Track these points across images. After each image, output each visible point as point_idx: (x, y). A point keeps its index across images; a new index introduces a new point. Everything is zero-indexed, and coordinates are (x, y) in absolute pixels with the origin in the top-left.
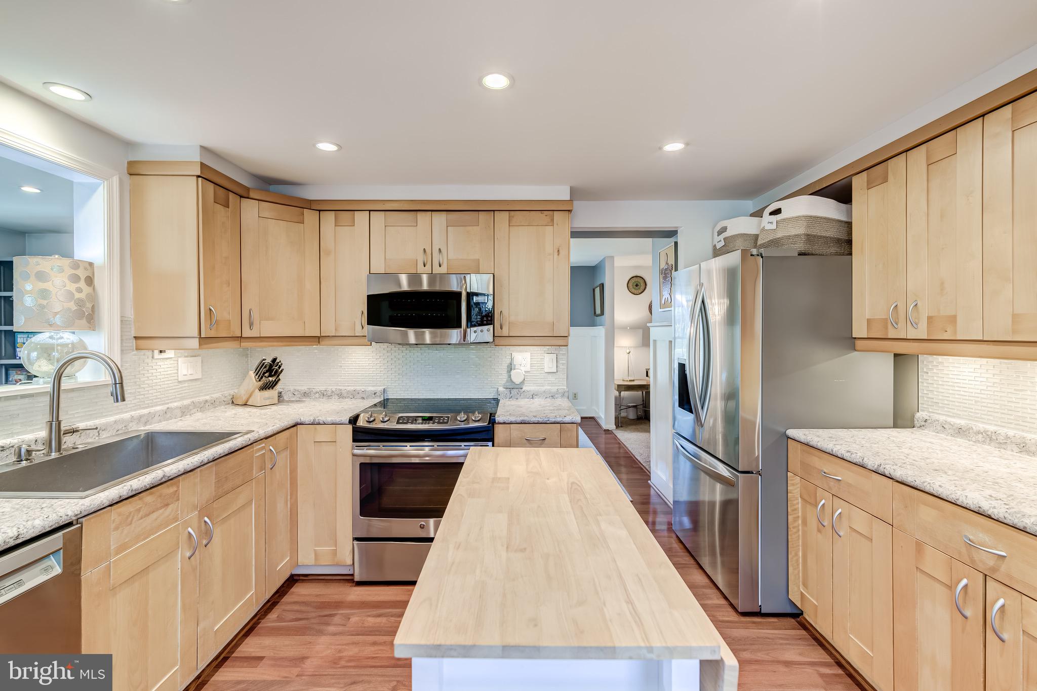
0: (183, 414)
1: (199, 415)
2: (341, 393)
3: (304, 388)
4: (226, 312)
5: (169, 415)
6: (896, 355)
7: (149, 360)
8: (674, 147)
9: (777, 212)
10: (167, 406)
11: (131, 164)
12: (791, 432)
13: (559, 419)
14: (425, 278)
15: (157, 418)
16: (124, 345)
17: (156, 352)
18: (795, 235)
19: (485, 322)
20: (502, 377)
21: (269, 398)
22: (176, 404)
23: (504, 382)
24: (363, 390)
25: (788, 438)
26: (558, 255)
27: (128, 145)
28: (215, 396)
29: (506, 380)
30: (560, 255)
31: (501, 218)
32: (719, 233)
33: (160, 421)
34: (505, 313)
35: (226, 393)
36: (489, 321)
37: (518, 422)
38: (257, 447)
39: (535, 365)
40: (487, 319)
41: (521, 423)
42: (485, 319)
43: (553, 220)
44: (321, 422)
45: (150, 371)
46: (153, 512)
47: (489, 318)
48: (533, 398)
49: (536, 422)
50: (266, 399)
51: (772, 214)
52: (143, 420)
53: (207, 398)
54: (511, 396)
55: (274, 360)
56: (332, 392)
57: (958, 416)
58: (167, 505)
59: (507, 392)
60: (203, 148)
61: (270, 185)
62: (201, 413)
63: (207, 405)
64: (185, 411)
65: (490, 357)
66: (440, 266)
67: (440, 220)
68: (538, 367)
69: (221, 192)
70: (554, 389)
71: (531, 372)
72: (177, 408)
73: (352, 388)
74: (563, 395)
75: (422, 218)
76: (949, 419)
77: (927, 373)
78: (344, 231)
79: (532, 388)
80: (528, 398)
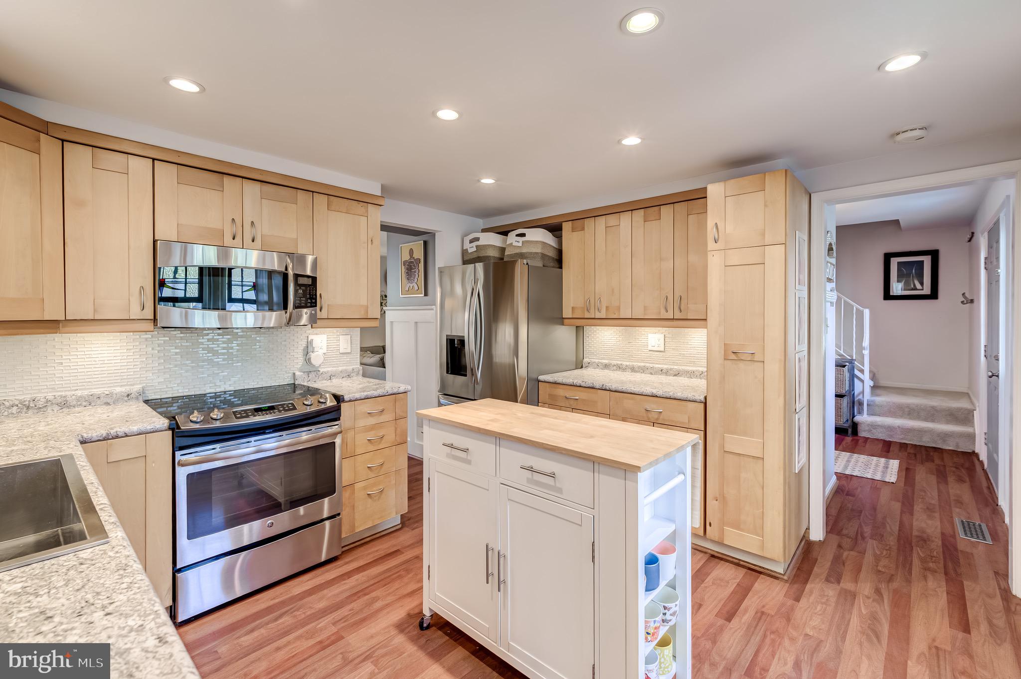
2: (66, 401)
6: (576, 327)
8: (488, 181)
9: (523, 235)
12: (541, 378)
18: (535, 253)
19: (309, 305)
20: (297, 361)
23: (300, 366)
24: (107, 393)
25: (539, 381)
26: (372, 244)
29: (301, 363)
31: (321, 201)
32: (471, 241)
34: (324, 295)
36: (313, 303)
37: (362, 398)
39: (331, 347)
40: (311, 301)
41: (364, 399)
42: (309, 301)
43: (367, 211)
44: (120, 434)
47: (314, 301)
48: (330, 379)
49: (377, 396)
51: (517, 235)
57: (604, 359)
59: (305, 375)
65: (285, 341)
66: (253, 241)
67: (252, 190)
68: (334, 349)
70: (350, 368)
71: (327, 354)
74: (358, 374)
75: (230, 183)
76: (600, 361)
77: (588, 337)
79: (329, 369)
80: (326, 380)
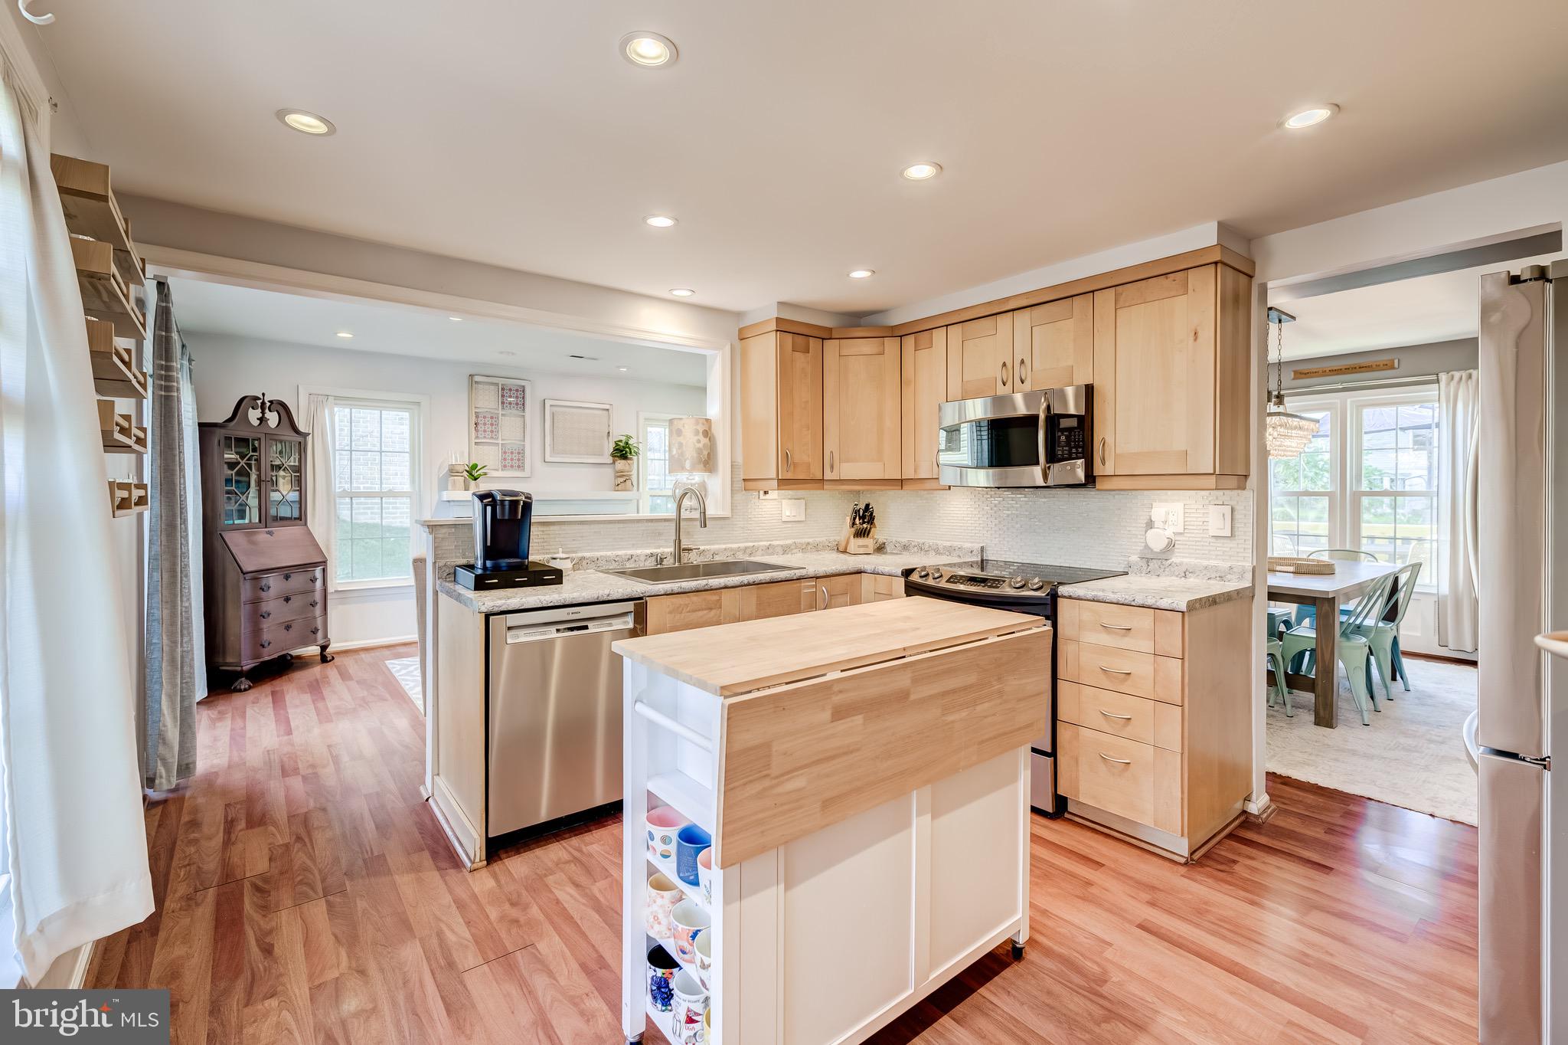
0: (785, 552)
1: (800, 555)
3: (904, 540)
4: (805, 454)
5: (771, 550)
7: (757, 500)
10: (769, 543)
11: (741, 331)
13: (1150, 602)
14: (1019, 398)
15: (760, 552)
16: (734, 486)
17: (762, 493)
19: (1074, 456)
21: (863, 546)
22: (778, 543)
23: (1142, 548)
24: (959, 547)
26: (1195, 340)
27: (739, 315)
28: (818, 540)
30: (1198, 340)
31: (1105, 300)
33: (763, 555)
34: (1109, 440)
35: (832, 539)
36: (1080, 453)
37: (1089, 597)
38: (805, 583)
39: (1192, 523)
40: (1077, 450)
41: (1094, 601)
42: (1074, 450)
43: (1186, 285)
44: (880, 572)
45: (757, 510)
46: (699, 610)
47: (1080, 450)
48: (1185, 576)
49: (1115, 601)
50: (859, 546)
52: (749, 551)
53: (810, 540)
54: (1148, 570)
55: (867, 506)
56: (930, 546)
58: (711, 609)
59: (1143, 563)
60: (781, 304)
61: (861, 318)
62: (801, 554)
63: (809, 547)
64: (786, 550)
65: (1119, 509)
66: (1023, 383)
67: (1023, 319)
68: (1197, 527)
69: (800, 340)
70: (1224, 565)
71: (1183, 534)
72: (778, 545)
73: (948, 544)
75: (1004, 321)
78: (923, 354)
79: (1185, 560)
80: (1177, 576)
